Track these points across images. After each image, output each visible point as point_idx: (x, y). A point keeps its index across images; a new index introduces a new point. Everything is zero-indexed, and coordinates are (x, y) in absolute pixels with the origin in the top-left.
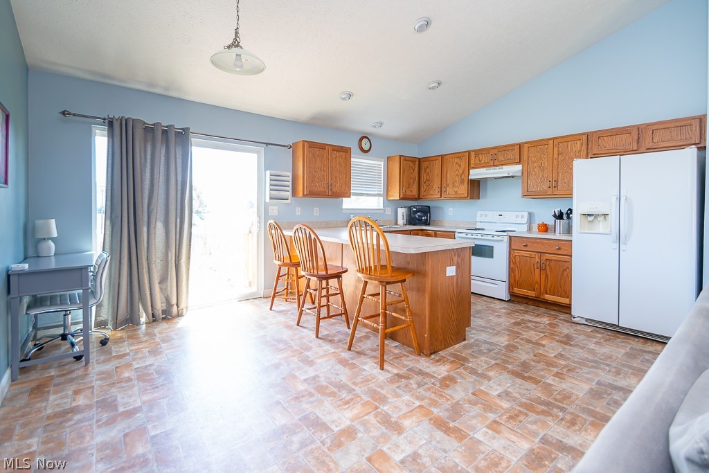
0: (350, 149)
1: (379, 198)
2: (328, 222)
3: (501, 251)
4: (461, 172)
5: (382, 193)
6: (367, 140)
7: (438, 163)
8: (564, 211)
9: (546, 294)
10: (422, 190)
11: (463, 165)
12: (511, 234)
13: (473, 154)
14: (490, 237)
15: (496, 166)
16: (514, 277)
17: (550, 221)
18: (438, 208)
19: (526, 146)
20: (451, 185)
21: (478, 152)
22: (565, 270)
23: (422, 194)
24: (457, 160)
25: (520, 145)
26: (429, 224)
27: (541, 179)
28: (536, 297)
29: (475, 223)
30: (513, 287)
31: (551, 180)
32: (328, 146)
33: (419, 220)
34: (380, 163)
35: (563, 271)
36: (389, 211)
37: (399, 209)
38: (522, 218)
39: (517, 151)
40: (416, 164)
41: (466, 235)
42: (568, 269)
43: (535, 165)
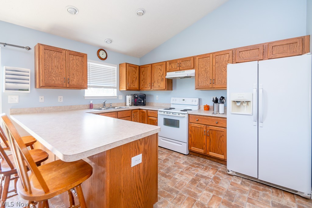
0: (86, 55)
1: (114, 89)
2: (71, 106)
3: (184, 123)
4: (162, 74)
5: (116, 86)
6: (104, 52)
7: (149, 68)
8: (219, 98)
9: (210, 151)
10: (141, 85)
11: (163, 70)
12: (190, 112)
13: (168, 63)
14: (177, 115)
15: (181, 70)
16: (191, 140)
17: (211, 103)
18: (150, 95)
19: (197, 58)
21: (171, 62)
22: (221, 137)
23: (141, 87)
24: (159, 67)
25: (194, 58)
26: (145, 105)
27: (206, 78)
28: (204, 153)
29: (170, 104)
30: (190, 146)
31: (211, 79)
32: (65, 51)
33: (139, 103)
34: (114, 67)
35: (220, 137)
36: (121, 97)
37: (127, 96)
38: (195, 102)
39: (192, 61)
40: (137, 69)
41: (164, 113)
42: (223, 136)
43: (202, 70)
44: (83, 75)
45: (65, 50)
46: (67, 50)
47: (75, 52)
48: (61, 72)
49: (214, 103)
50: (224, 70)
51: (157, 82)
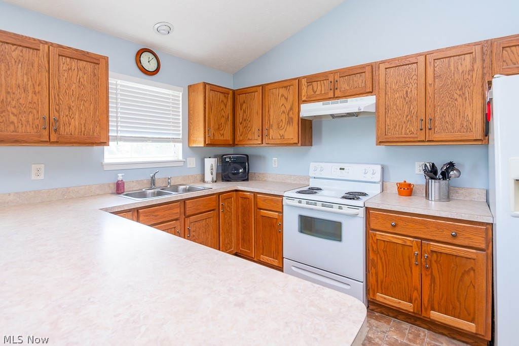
0: (106, 59)
1: (176, 144)
2: (67, 188)
4: (288, 107)
5: (181, 137)
6: (151, 56)
7: (258, 96)
8: (440, 165)
9: (433, 309)
10: (238, 133)
11: (291, 98)
12: (370, 204)
13: (304, 81)
14: (335, 209)
15: (338, 98)
16: (377, 274)
17: (418, 179)
18: (258, 157)
19: (382, 67)
20: (275, 127)
21: (312, 80)
22: (466, 272)
23: (238, 138)
24: (282, 91)
25: (373, 66)
26: (247, 180)
27: (407, 116)
28: (413, 313)
29: (308, 178)
30: (374, 291)
31: (423, 118)
32: (46, 46)
33: (234, 174)
34: (176, 93)
35: (463, 274)
36: (193, 162)
37: (207, 160)
38: (373, 174)
39: (368, 75)
40: (229, 97)
41: (300, 202)
42: (472, 272)
43: (396, 96)
44: (95, 109)
45: (46, 43)
46: (52, 44)
47: (77, 50)
48: (36, 101)
49: (427, 178)
50: (460, 95)
51: (277, 126)
